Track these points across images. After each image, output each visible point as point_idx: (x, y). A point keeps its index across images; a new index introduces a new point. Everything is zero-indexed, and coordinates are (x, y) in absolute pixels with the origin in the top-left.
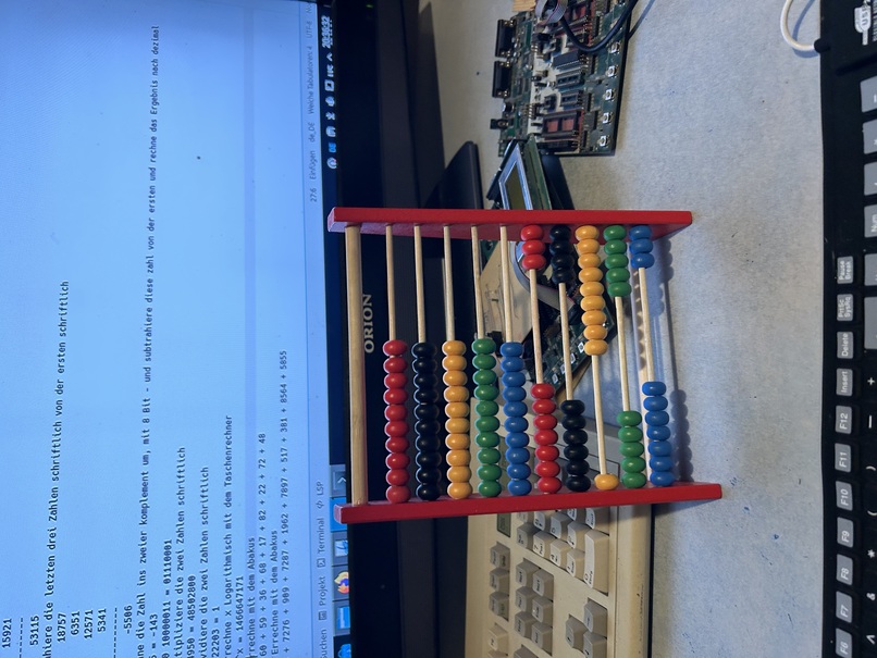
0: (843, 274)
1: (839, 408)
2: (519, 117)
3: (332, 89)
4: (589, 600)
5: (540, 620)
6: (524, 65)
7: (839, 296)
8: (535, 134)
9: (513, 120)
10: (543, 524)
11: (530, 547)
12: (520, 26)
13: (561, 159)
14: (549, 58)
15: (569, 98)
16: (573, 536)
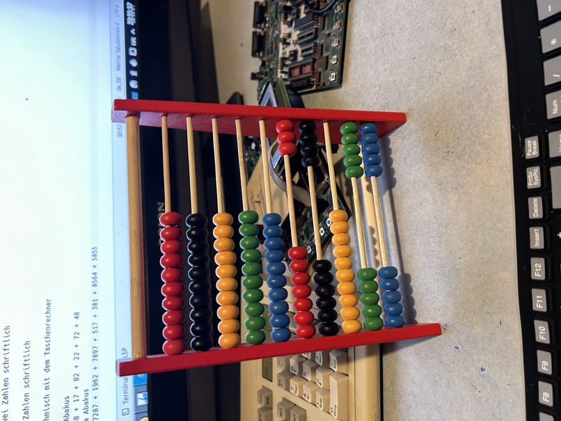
0: (530, 151)
1: (533, 260)
2: (271, 69)
3: (135, 54)
6: (273, 32)
9: (267, 72)
10: (297, 370)
11: (288, 389)
14: (292, 24)
15: (307, 50)
16: (320, 378)
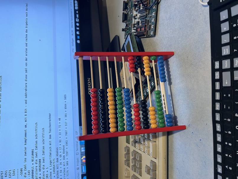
0: (216, 66)
1: (216, 103)
2: (130, 28)
3: (78, 21)
4: (151, 160)
5: (138, 167)
6: (131, 13)
7: (216, 72)
8: (134, 32)
9: (128, 28)
10: (138, 140)
11: (135, 147)
12: (129, 2)
13: (141, 39)
14: (137, 11)
15: (143, 22)
16: (146, 142)
